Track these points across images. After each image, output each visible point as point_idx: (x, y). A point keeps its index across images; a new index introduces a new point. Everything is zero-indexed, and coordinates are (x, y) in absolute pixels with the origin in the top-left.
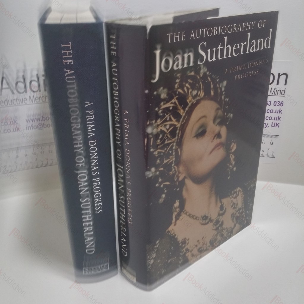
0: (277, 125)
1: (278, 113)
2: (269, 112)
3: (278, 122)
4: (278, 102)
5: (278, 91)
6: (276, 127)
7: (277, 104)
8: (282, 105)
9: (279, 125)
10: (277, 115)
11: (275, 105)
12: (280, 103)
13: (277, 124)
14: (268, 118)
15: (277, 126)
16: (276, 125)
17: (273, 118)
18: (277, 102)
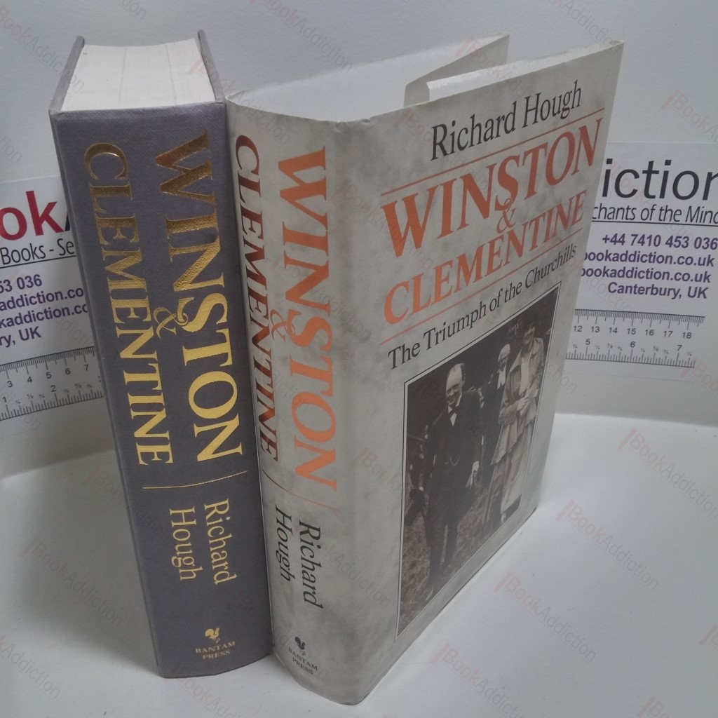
0: (702, 292)
1: (703, 264)
2: (683, 263)
3: (703, 285)
4: (705, 239)
5: (706, 213)
6: (699, 297)
7: (703, 243)
8: (714, 246)
9: (705, 292)
10: (701, 270)
11: (697, 245)
12: (710, 243)
13: (702, 290)
14: (681, 277)
15: (702, 295)
16: (700, 293)
17: (693, 277)
18: (703, 239)
